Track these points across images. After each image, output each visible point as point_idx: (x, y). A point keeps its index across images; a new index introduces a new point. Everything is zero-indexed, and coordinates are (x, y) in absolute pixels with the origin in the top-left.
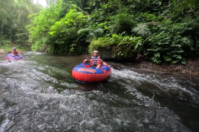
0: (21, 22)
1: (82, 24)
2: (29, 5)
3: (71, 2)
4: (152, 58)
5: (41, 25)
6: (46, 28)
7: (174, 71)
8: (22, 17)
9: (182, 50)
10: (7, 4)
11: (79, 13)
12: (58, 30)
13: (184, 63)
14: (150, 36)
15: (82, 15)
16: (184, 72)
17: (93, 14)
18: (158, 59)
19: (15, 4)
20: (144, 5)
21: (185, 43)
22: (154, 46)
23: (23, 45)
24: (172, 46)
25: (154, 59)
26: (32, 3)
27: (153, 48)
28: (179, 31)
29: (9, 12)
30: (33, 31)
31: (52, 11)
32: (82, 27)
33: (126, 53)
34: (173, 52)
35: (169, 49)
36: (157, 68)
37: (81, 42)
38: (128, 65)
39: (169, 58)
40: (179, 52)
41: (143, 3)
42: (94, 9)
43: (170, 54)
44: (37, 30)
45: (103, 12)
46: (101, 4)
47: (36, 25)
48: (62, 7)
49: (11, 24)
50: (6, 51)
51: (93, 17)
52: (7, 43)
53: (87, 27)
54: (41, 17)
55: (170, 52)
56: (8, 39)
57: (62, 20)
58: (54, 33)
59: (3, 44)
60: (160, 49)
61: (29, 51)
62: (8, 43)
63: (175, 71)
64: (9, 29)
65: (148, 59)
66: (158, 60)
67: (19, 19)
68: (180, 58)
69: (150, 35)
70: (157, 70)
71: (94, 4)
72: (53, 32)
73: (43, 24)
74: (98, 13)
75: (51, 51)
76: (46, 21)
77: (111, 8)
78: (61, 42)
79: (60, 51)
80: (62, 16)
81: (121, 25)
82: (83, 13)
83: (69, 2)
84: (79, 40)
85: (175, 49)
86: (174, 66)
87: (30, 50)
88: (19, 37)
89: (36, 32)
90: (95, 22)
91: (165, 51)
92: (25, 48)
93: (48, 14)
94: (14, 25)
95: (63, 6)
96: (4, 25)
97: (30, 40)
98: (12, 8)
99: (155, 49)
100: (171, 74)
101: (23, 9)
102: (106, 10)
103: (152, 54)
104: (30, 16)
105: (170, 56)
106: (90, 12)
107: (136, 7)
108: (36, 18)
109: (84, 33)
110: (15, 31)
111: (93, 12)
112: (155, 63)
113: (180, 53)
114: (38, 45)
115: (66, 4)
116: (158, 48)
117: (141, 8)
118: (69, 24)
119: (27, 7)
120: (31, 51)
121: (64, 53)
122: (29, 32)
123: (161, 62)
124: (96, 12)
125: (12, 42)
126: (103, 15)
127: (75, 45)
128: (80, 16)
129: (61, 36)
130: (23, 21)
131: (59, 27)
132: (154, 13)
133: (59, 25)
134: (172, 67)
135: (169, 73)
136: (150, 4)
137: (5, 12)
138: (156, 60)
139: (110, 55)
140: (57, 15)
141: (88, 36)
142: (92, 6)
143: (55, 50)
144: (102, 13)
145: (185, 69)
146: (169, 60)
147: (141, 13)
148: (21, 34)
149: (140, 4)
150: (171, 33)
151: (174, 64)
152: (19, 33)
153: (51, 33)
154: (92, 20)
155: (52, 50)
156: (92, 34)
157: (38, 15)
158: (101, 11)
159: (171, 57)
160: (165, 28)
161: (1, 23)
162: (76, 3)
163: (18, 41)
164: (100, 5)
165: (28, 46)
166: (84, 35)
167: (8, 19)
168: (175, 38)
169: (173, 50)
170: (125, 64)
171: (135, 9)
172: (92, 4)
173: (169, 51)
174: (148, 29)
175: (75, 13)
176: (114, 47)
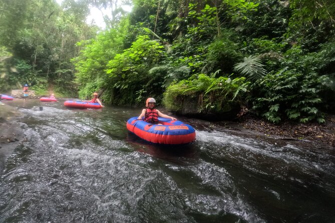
0: (65, 51)
1: (158, 60)
2: (79, 27)
3: (142, 24)
4: (265, 113)
5: (94, 59)
6: (102, 63)
7: (302, 134)
8: (68, 45)
9: (319, 97)
10: (44, 22)
11: (154, 41)
12: (120, 67)
13: (322, 120)
14: (263, 77)
15: (158, 44)
16: (319, 136)
17: (176, 42)
18: (276, 114)
19: (57, 23)
20: (258, 26)
21: (325, 86)
22: (270, 93)
23: (66, 88)
24: (301, 91)
25: (268, 115)
26: (84, 23)
27: (268, 96)
28: (315, 66)
29: (47, 36)
30: (81, 66)
31: (112, 38)
32: (158, 64)
33: (219, 105)
34: (303, 102)
35: (296, 97)
36: (272, 129)
37: (154, 87)
38: (223, 125)
39: (297, 112)
40: (314, 101)
41: (257, 23)
42: (178, 34)
43: (296, 107)
44: (88, 65)
45: (191, 39)
46: (188, 26)
47: (87, 58)
48: (129, 32)
49: (50, 54)
50: (38, 94)
51: (175, 48)
52: (40, 82)
53: (166, 64)
54: (95, 46)
55: (298, 102)
56: (42, 76)
57: (126, 52)
58: (112, 72)
59: (34, 83)
60: (280, 97)
61: (76, 98)
62: (43, 83)
63: (304, 134)
64: (46, 61)
65: (258, 115)
66: (275, 117)
67: (62, 47)
68: (315, 112)
69: (263, 75)
70: (271, 133)
71: (177, 28)
72: (112, 70)
73: (97, 57)
74: (183, 41)
75: (108, 100)
76: (101, 52)
77: (205, 34)
78: (122, 87)
79: (122, 101)
80: (127, 45)
81: (218, 59)
82: (160, 42)
83: (138, 24)
84: (151, 84)
85: (307, 96)
86: (303, 127)
87: (76, 96)
88: (60, 74)
89: (86, 68)
90: (179, 55)
91: (288, 101)
92: (69, 93)
93: (106, 42)
94: (53, 55)
95: (130, 30)
96: (39, 54)
97: (77, 81)
98: (53, 30)
99: (272, 97)
100: (295, 140)
101: (69, 31)
102: (196, 37)
103: (265, 107)
104: (79, 44)
105: (298, 110)
106: (171, 40)
107: (245, 30)
108: (87, 48)
109: (159, 74)
110: (54, 66)
111: (175, 39)
112: (271, 122)
113: (316, 103)
114: (90, 89)
115: (134, 27)
116: (277, 96)
117: (252, 31)
118: (138, 59)
119: (76, 29)
120: (77, 98)
121: (128, 105)
122: (76, 68)
123: (280, 119)
124: (181, 39)
125: (48, 82)
126: (191, 44)
127: (144, 92)
128: (153, 46)
129: (123, 76)
130: (68, 51)
131: (122, 63)
132: (274, 39)
133: (121, 60)
134: (299, 128)
135: (292, 138)
136: (267, 24)
137: (41, 35)
138: (271, 116)
139: (195, 108)
140: (121, 44)
141: (165, 77)
142: (174, 30)
143: (114, 99)
144: (189, 42)
145: (322, 131)
146: (295, 116)
147: (254, 39)
148: (63, 71)
149: (251, 25)
150: (301, 69)
151: (303, 123)
152: (62, 69)
153: (109, 72)
154: (174, 52)
155: (109, 98)
156: (171, 75)
157: (91, 43)
158: (188, 38)
159: (300, 111)
160: (290, 62)
161: (34, 51)
162: (150, 26)
163: (59, 80)
164: (186, 28)
165: (73, 89)
166: (160, 77)
167: (45, 46)
168: (307, 77)
169: (302, 99)
170: (218, 123)
171: (244, 33)
172: (175, 26)
173: (296, 100)
174: (261, 65)
175: (147, 41)
176: (202, 95)
